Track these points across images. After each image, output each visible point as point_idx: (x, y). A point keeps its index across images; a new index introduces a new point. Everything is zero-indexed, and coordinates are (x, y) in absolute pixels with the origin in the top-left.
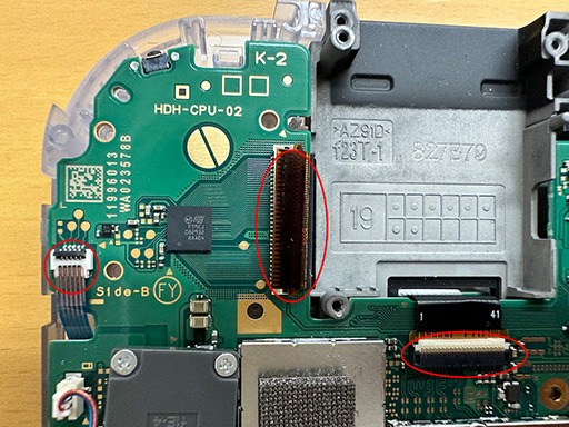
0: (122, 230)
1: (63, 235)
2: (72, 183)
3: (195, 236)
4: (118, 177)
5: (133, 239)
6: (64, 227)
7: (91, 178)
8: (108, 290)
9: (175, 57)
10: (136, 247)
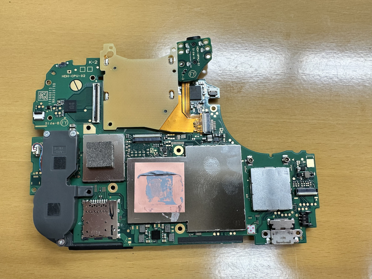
0: (53, 107)
1: (37, 109)
2: (40, 96)
3: (72, 108)
4: (52, 94)
5: (55, 110)
6: (37, 107)
7: (45, 94)
8: (48, 123)
9: (67, 63)
10: (56, 112)
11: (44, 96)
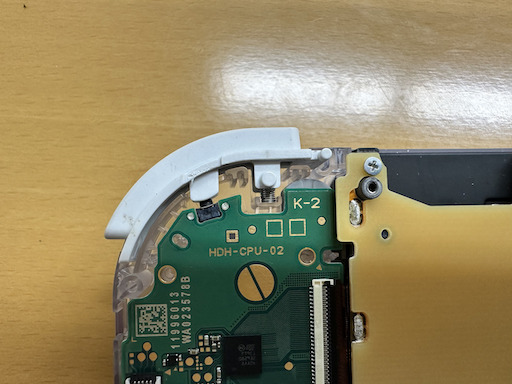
1: (134, 365)
2: (141, 321)
3: (247, 361)
4: (180, 313)
5: (194, 366)
6: (135, 358)
7: (157, 315)
9: (225, 207)
10: (197, 372)
11: (155, 319)
